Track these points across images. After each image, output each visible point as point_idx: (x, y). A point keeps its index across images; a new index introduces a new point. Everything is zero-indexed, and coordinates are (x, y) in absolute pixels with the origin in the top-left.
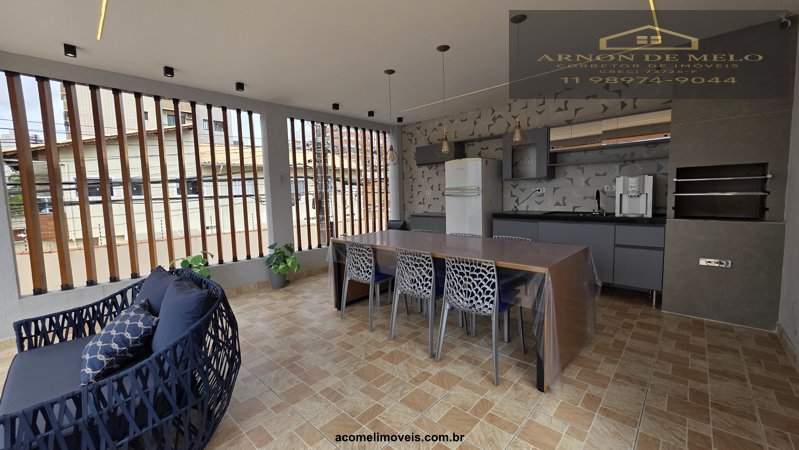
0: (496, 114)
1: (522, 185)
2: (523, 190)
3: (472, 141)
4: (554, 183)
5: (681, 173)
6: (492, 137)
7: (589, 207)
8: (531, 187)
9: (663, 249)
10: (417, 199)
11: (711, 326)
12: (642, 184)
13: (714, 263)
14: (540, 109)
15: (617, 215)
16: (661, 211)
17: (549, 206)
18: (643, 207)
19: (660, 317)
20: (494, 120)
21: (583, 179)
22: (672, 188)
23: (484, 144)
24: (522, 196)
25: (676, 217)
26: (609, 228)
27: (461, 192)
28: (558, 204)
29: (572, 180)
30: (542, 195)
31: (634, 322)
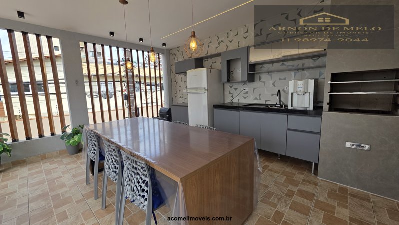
0: (220, 40)
1: (235, 86)
2: (236, 89)
3: (207, 58)
4: (252, 85)
5: (334, 77)
6: (219, 55)
7: (274, 101)
8: (241, 87)
9: (319, 134)
10: (179, 95)
12: (306, 86)
14: (245, 35)
15: (290, 108)
16: (319, 105)
17: (250, 100)
18: (306, 102)
19: (315, 184)
20: (219, 44)
21: (271, 82)
22: (327, 89)
23: (214, 59)
24: (235, 93)
25: (330, 110)
26: (282, 117)
27: (196, 91)
28: (256, 99)
29: (264, 83)
30: (247, 93)
31: (295, 190)
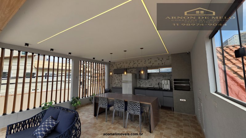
0: (135, 62)
1: (141, 80)
2: (142, 81)
3: (128, 69)
4: (149, 80)
5: (175, 80)
6: (134, 68)
7: (157, 86)
8: (143, 81)
9: (173, 97)
10: (113, 83)
11: (184, 115)
12: (167, 82)
13: (183, 100)
14: (145, 62)
15: (163, 89)
16: (172, 88)
17: (148, 86)
18: (167, 87)
19: (174, 113)
20: (134, 64)
21: (155, 80)
22: (173, 83)
23: (132, 69)
24: (141, 83)
25: (175, 90)
26: (161, 92)
27: (126, 82)
28: (150, 85)
29: (153, 80)
30: (146, 83)
31: (169, 115)
